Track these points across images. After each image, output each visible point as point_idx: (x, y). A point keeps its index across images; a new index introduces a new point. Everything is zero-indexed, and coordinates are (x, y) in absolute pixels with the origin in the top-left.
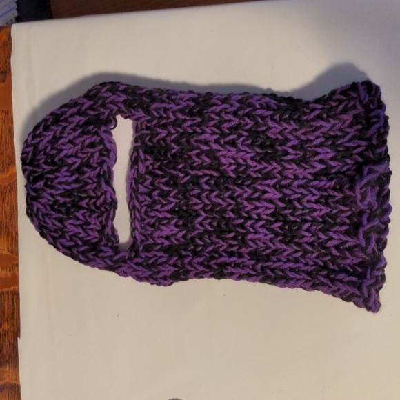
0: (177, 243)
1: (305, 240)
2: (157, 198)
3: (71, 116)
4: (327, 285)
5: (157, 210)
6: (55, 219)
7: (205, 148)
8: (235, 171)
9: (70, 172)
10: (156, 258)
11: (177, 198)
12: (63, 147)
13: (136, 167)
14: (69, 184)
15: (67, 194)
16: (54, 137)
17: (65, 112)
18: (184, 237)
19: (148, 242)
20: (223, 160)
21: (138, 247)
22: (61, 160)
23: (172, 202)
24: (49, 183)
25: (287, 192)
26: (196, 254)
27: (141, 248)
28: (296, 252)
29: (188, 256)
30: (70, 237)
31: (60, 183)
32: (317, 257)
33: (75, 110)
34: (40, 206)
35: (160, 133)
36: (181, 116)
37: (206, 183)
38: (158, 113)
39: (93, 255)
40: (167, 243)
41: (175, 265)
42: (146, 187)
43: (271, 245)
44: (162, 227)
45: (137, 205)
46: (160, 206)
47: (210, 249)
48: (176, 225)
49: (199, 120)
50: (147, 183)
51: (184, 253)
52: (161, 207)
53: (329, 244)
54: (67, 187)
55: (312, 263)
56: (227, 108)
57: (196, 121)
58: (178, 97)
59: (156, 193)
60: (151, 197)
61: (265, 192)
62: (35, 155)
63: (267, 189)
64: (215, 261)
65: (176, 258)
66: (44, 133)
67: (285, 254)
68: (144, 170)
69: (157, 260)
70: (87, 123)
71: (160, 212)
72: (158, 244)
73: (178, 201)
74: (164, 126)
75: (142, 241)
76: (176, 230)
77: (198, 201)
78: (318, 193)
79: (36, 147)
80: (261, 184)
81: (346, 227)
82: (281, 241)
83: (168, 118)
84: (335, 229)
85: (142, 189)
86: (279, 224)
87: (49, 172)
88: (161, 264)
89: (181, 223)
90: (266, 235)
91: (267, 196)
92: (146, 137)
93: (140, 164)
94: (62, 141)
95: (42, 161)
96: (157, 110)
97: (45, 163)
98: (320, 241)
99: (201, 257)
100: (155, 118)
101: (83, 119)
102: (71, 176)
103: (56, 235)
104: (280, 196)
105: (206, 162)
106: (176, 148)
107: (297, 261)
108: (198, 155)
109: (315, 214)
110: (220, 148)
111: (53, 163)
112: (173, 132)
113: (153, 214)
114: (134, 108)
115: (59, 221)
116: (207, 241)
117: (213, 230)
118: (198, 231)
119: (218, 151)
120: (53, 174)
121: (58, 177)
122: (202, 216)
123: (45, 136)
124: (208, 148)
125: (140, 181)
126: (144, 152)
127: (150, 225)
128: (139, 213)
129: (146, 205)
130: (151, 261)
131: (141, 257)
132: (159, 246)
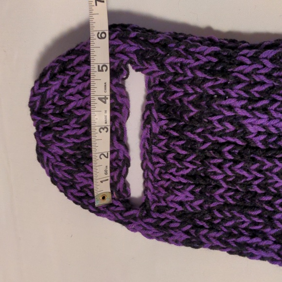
2: (171, 161)
5: (171, 174)
6: (65, 171)
7: (228, 113)
9: (79, 124)
11: (195, 164)
12: (71, 98)
13: (149, 126)
15: (76, 147)
16: (62, 86)
18: (201, 206)
19: (160, 204)
20: (251, 129)
21: (150, 207)
22: (69, 111)
23: (187, 168)
24: (58, 136)
26: (213, 227)
27: (153, 208)
30: (81, 188)
31: (69, 136)
34: (50, 156)
35: (175, 92)
36: (200, 74)
37: (230, 152)
38: (173, 68)
39: (104, 208)
40: (180, 208)
41: (187, 232)
42: (160, 148)
44: (177, 192)
45: (150, 166)
46: (175, 169)
47: (230, 223)
48: (192, 192)
49: (222, 81)
50: (163, 143)
51: (199, 223)
54: (75, 141)
56: (258, 69)
57: (219, 82)
58: (198, 50)
59: (171, 156)
60: (165, 159)
62: (42, 103)
64: (234, 239)
65: (190, 226)
66: (51, 83)
68: (158, 129)
69: (169, 223)
71: (175, 176)
72: (172, 208)
73: (195, 167)
74: (180, 84)
75: (154, 202)
76: (192, 197)
77: (219, 171)
79: (43, 95)
83: (185, 75)
85: (155, 150)
88: (172, 229)
89: (198, 190)
92: (160, 94)
93: (154, 124)
94: (71, 91)
95: (50, 112)
96: (173, 65)
97: (53, 114)
99: (218, 231)
100: (169, 74)
102: (80, 128)
103: (67, 185)
105: (228, 129)
106: (194, 111)
108: (220, 121)
110: (248, 115)
111: (61, 115)
112: (190, 91)
113: (167, 177)
114: (147, 60)
115: (69, 174)
116: (228, 214)
117: (235, 203)
118: (218, 203)
119: (246, 118)
120: (61, 127)
121: (67, 130)
122: (223, 187)
123: (51, 85)
124: (233, 114)
125: (154, 141)
126: (157, 112)
127: (164, 188)
128: (153, 174)
129: (160, 167)
130: (162, 224)
131: (154, 218)
132: (172, 210)
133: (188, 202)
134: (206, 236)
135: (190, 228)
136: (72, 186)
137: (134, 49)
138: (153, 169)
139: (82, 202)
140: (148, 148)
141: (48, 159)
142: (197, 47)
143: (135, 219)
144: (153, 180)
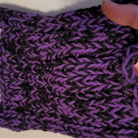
0: (23, 106)
2: (13, 77)
5: (13, 85)
13: (1, 58)
18: (26, 102)
19: (8, 104)
23: (20, 81)
26: (32, 114)
27: (4, 107)
29: (28, 114)
35: (11, 36)
40: (17, 105)
41: (21, 120)
42: (7, 71)
44: (15, 95)
45: (2, 81)
47: (40, 111)
48: (23, 95)
50: (7, 67)
51: (26, 112)
52: (16, 83)
59: (12, 74)
60: (9, 77)
65: (21, 115)
68: (6, 60)
69: (11, 115)
71: (15, 86)
72: (13, 106)
73: (23, 80)
74: (14, 32)
75: (5, 103)
83: (17, 27)
85: (5, 72)
88: (13, 118)
89: (24, 93)
93: (3, 56)
96: (12, 21)
112: (18, 35)
113: (12, 87)
116: (38, 106)
125: (4, 66)
126: (5, 49)
127: (9, 94)
128: (4, 86)
129: (7, 82)
130: (8, 116)
131: (4, 113)
132: (14, 107)
133: (20, 101)
134: (29, 120)
135: (21, 117)
138: (4, 83)
144: (5, 90)
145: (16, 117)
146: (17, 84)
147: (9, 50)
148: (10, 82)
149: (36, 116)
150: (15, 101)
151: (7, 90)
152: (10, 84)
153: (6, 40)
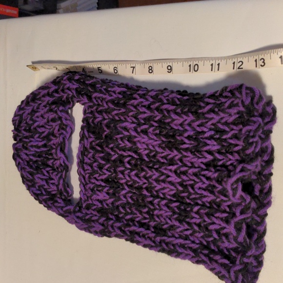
0: (107, 207)
1: (194, 220)
2: (96, 169)
3: (43, 96)
4: (207, 263)
5: (95, 178)
6: (28, 172)
7: (126, 133)
8: (148, 155)
9: (41, 139)
10: (91, 215)
11: (110, 171)
12: (37, 119)
13: (82, 142)
14: (39, 147)
15: (37, 155)
16: (33, 110)
17: (40, 93)
18: (112, 203)
19: (88, 202)
20: (139, 145)
21: (82, 204)
22: (35, 129)
23: (105, 174)
24: (25, 145)
25: (185, 178)
26: (118, 219)
27: (84, 205)
28: (187, 230)
29: (112, 219)
30: (39, 186)
31: (32, 146)
32: (202, 237)
33: (46, 91)
34: (20, 161)
35: (97, 117)
36: (111, 105)
37: (129, 162)
38: (97, 101)
39: (51, 204)
40: (100, 205)
41: (103, 225)
42: (89, 159)
43: (169, 221)
44: (98, 192)
45: (82, 172)
46: (98, 175)
47: (128, 217)
48: (108, 194)
49: (123, 110)
50: (90, 155)
51: (111, 216)
52: (99, 177)
53: (211, 227)
54: (37, 150)
55: (198, 242)
56: (143, 102)
57: (121, 111)
58: (113, 89)
59: (95, 164)
60: (92, 167)
61: (168, 176)
62: (20, 122)
63: (170, 174)
64: (128, 228)
65: (104, 219)
66: (25, 108)
67: (178, 230)
68: (89, 145)
70: (54, 103)
71: (97, 180)
72: (95, 205)
73: (110, 174)
74: (100, 112)
75: (85, 201)
76: (107, 197)
77: (122, 177)
78: (207, 182)
79: (21, 116)
80: (166, 169)
81: (225, 215)
82: (176, 219)
83: (103, 106)
84: (217, 215)
85: (86, 160)
86: (177, 204)
87: (26, 137)
88: (93, 221)
89: (111, 191)
90: (167, 212)
91: (169, 179)
92: (90, 119)
93: (85, 141)
94: (37, 114)
95: (23, 128)
96: (96, 99)
97: (25, 130)
98: (205, 223)
99: (120, 222)
100: (95, 105)
101: (51, 99)
102: (41, 141)
103: (30, 184)
104: (179, 180)
105: (127, 145)
106: (107, 131)
107: (186, 238)
108: (122, 139)
109: (204, 200)
110: (136, 135)
111: (29, 131)
112: (106, 117)
113: (93, 181)
114: (82, 95)
115: (30, 174)
116: (128, 210)
117: (133, 202)
118: (122, 202)
119: (135, 137)
120: (28, 139)
121: (32, 141)
122: (125, 189)
123: (26, 109)
124: (129, 134)
125: (86, 153)
126: (88, 131)
127: (91, 189)
128: (84, 179)
129: (88, 173)
130: (87, 217)
131: (82, 213)
132: (95, 207)
133: (105, 200)
134: (112, 227)
135: (104, 221)
136: (33, 186)
137: (75, 87)
138: (84, 175)
139: (38, 198)
140: (81, 158)
141: (19, 163)
142: (113, 87)
143: (70, 213)
144: (85, 183)
145: (97, 220)
146: (101, 177)
147: (93, 133)
148: (91, 174)
149: (122, 223)
150: (98, 200)
151: (88, 184)
152: (92, 177)
153: (91, 121)
